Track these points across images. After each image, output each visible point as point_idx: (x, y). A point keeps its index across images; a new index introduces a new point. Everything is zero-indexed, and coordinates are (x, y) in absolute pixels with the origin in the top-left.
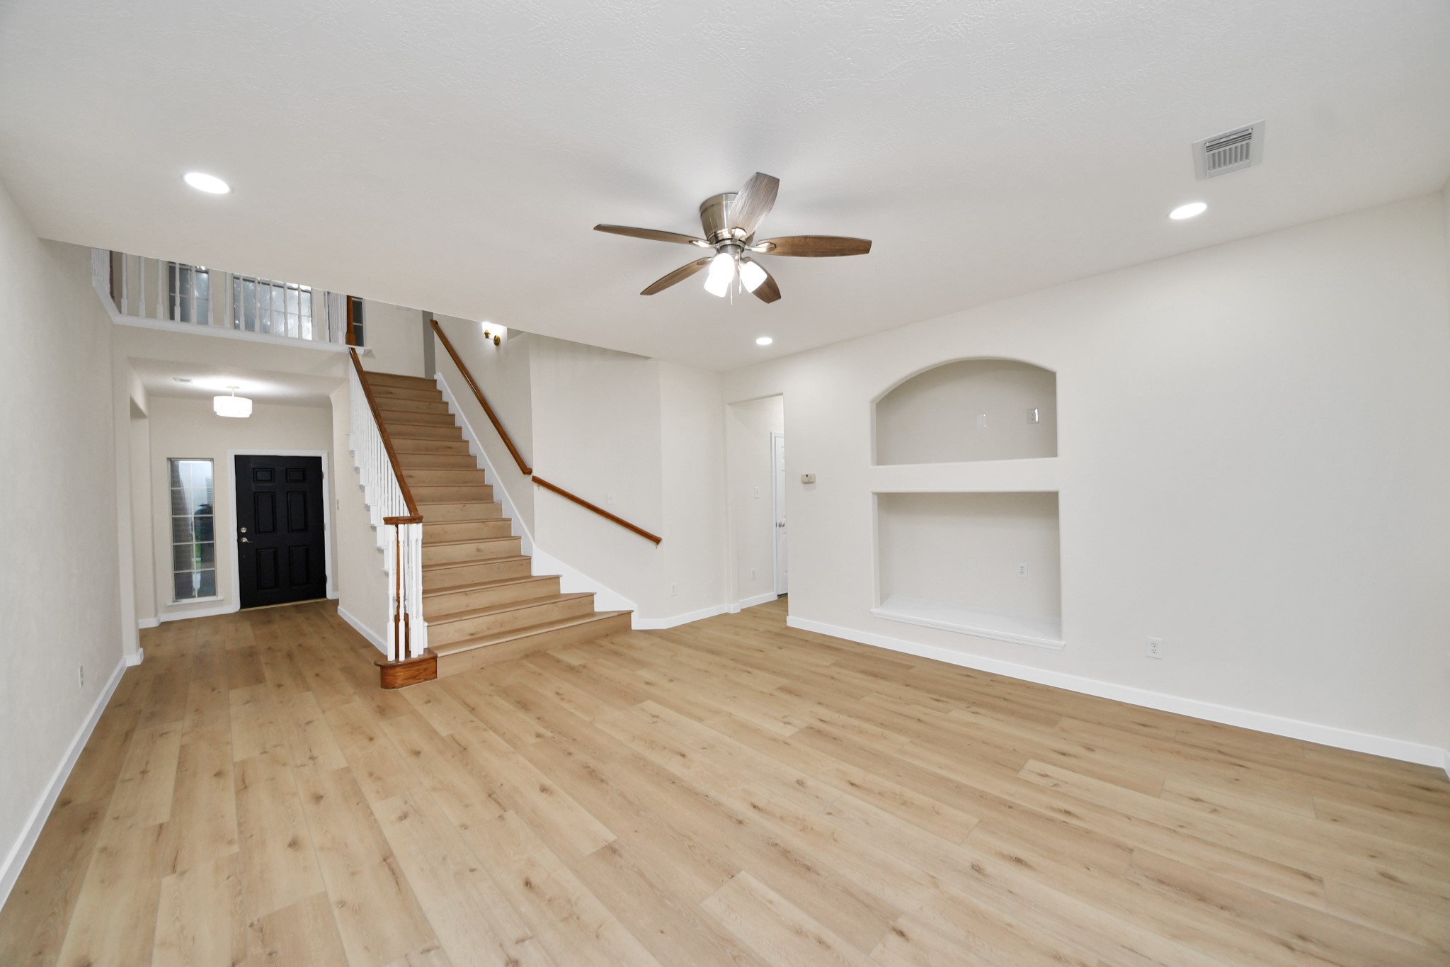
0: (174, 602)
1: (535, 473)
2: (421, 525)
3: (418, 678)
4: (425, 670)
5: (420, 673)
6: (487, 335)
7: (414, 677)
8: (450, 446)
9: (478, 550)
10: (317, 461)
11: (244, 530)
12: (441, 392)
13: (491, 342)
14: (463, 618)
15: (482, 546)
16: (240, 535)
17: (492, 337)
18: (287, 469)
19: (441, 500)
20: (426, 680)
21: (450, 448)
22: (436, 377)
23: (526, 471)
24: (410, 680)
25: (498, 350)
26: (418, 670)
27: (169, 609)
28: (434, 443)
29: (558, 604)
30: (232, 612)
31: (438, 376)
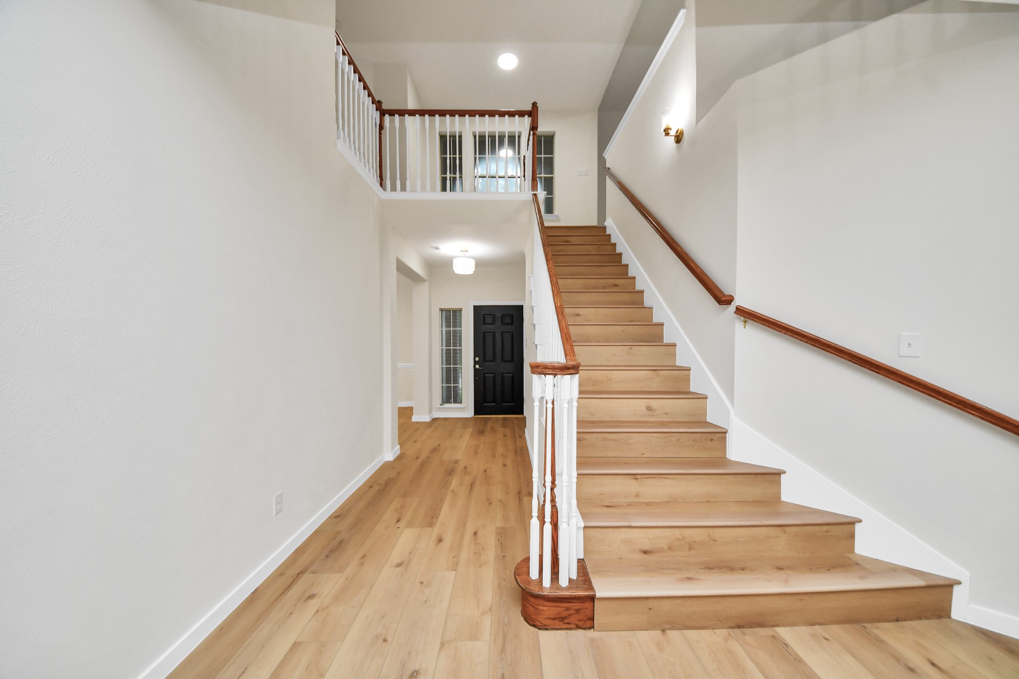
0: (441, 405)
1: (738, 302)
2: (576, 377)
3: (566, 621)
4: (578, 611)
5: (570, 615)
6: (667, 132)
7: (562, 619)
8: (616, 283)
9: (649, 408)
10: (520, 309)
11: (477, 359)
12: (609, 236)
13: (671, 140)
14: (633, 524)
15: (654, 403)
16: (475, 363)
17: (673, 132)
18: (502, 315)
19: (607, 341)
20: (578, 627)
21: (616, 285)
22: (606, 224)
23: (723, 299)
24: (557, 622)
25: (678, 149)
26: (568, 609)
27: (438, 409)
28: (601, 281)
29: (788, 529)
30: (470, 417)
31: (609, 223)
